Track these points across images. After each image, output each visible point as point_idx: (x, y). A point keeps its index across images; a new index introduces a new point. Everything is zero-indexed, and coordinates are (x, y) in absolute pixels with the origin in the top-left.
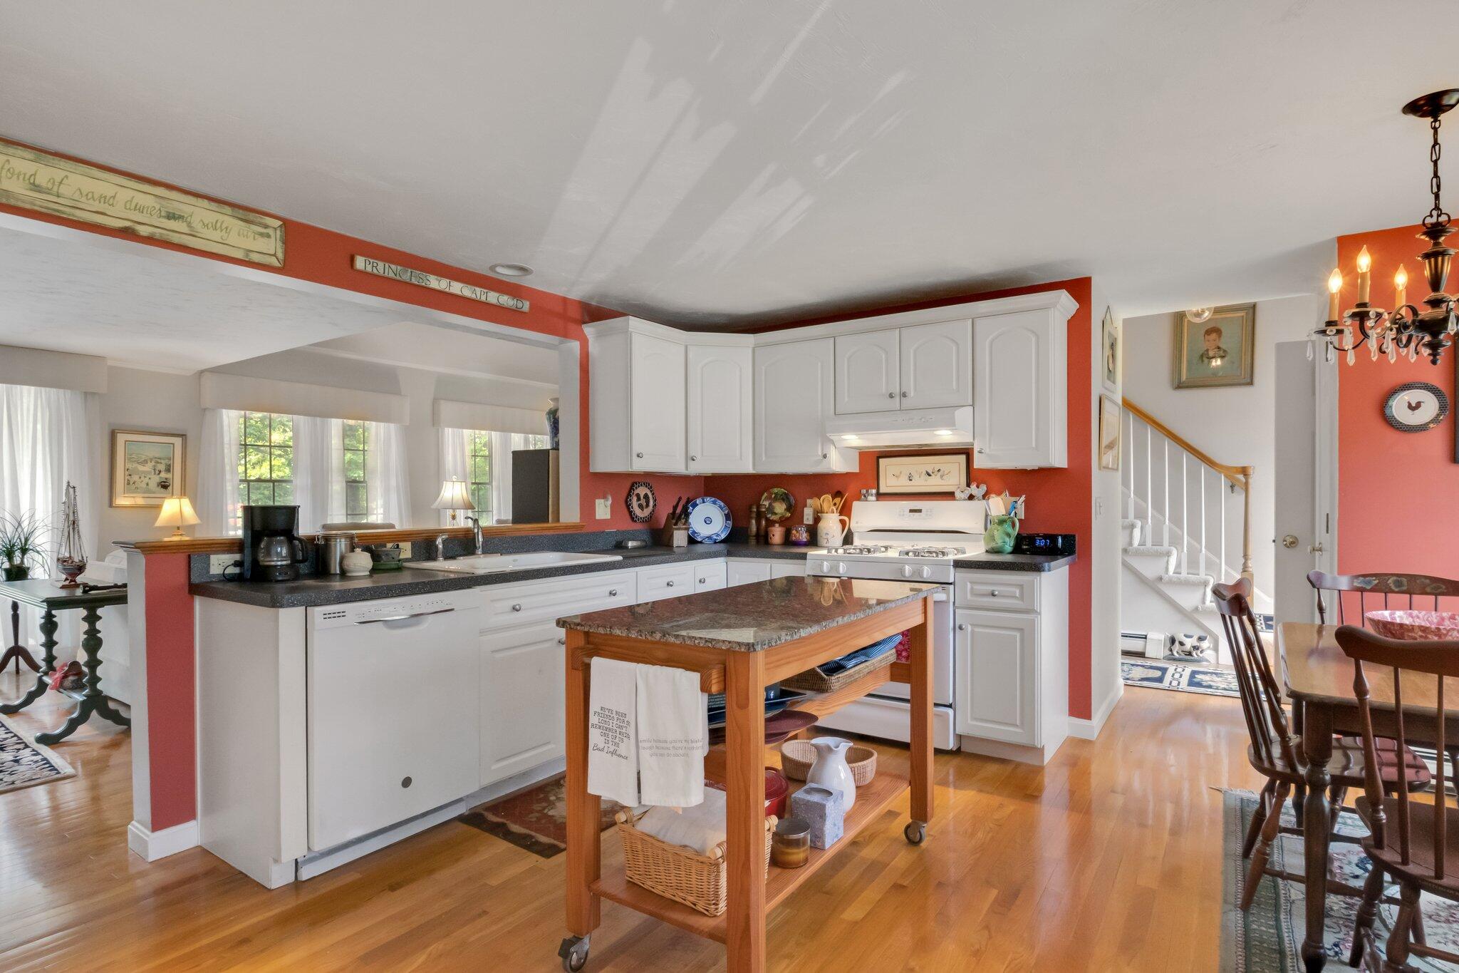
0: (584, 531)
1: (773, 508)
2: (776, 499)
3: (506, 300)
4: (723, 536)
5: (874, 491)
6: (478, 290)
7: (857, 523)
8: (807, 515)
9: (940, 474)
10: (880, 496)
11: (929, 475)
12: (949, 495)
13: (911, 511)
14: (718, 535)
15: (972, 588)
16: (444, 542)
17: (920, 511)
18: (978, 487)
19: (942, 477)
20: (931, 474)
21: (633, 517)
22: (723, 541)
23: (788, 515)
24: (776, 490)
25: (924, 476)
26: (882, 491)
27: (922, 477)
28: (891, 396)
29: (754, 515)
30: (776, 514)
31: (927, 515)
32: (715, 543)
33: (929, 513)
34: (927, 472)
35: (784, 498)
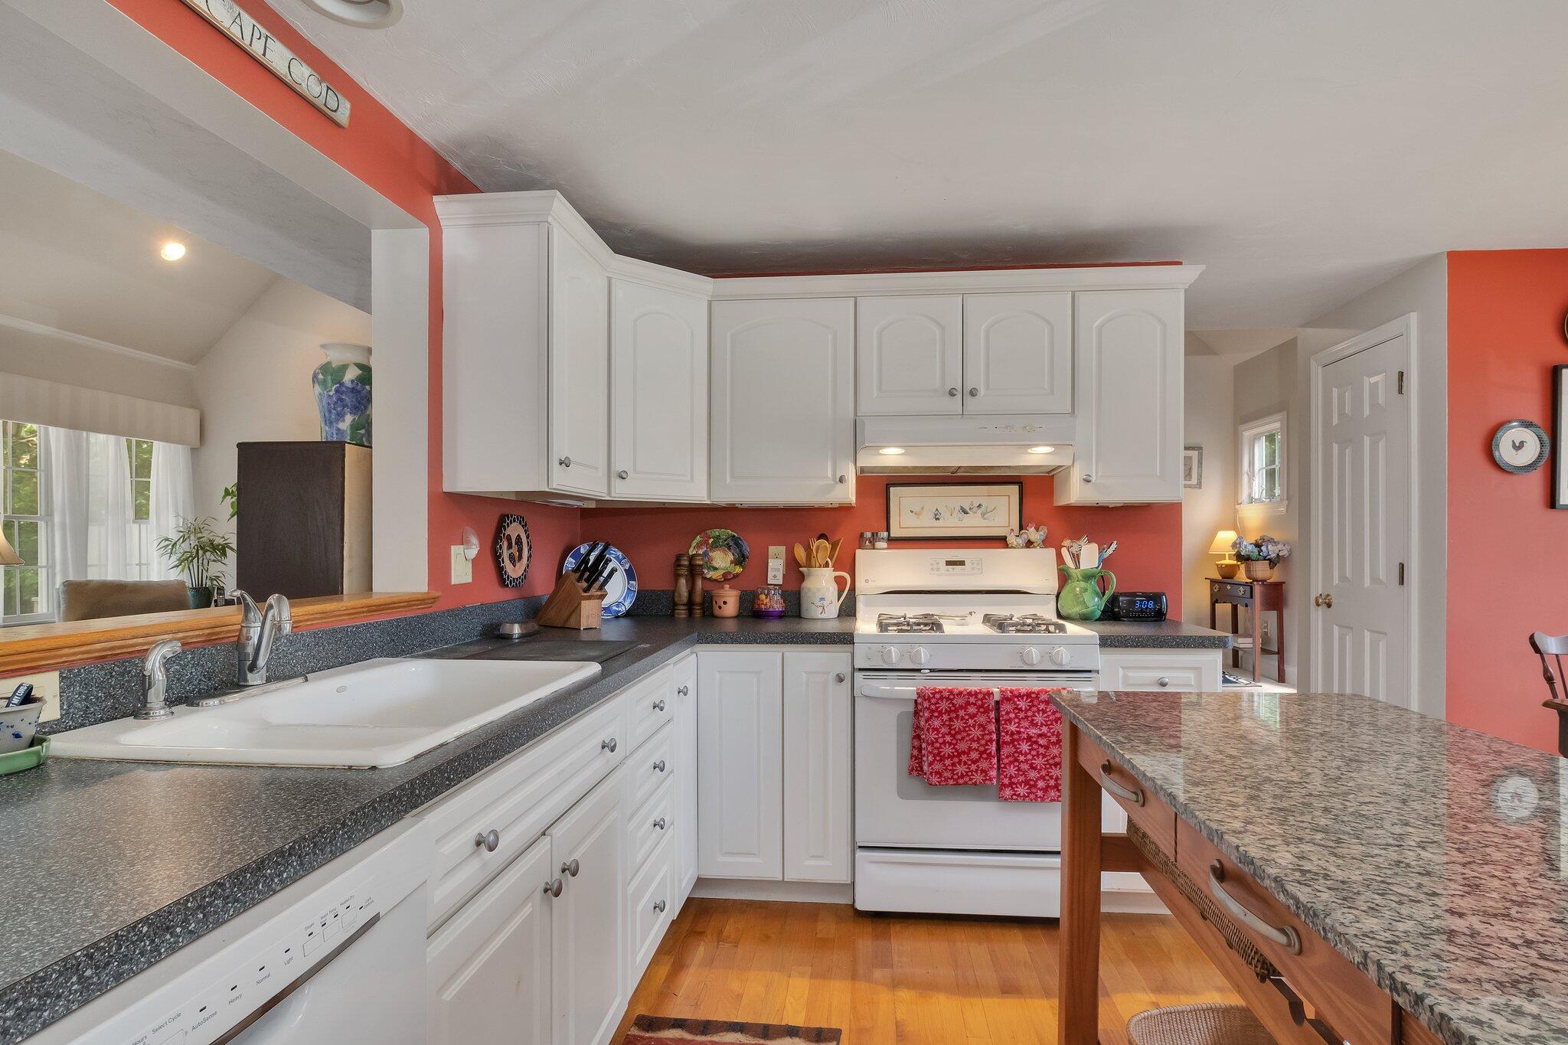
0: (436, 608)
1: (711, 559)
2: (715, 546)
3: (302, 75)
4: (628, 605)
5: (885, 534)
6: (248, 21)
7: (867, 581)
8: (776, 570)
9: (980, 511)
10: (895, 542)
11: (966, 513)
12: (1001, 541)
13: (949, 563)
14: (618, 604)
15: (1125, 677)
16: (167, 663)
17: (962, 563)
18: (1037, 530)
19: (983, 515)
20: (967, 509)
21: (502, 578)
22: (628, 614)
23: (738, 570)
24: (716, 532)
25: (957, 514)
26: (892, 535)
27: (954, 515)
28: (952, 394)
29: (684, 571)
30: (715, 569)
31: (973, 568)
32: (617, 617)
33: (975, 566)
34: (962, 508)
35: (734, 544)
